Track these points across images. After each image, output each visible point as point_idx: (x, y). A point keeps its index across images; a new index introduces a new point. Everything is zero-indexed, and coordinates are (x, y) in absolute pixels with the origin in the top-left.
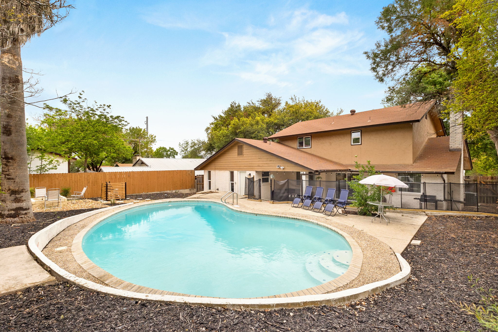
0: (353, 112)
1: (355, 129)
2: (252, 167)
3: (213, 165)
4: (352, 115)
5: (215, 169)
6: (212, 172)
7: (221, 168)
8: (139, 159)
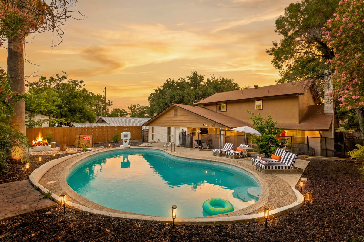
0: (256, 87)
1: (258, 99)
2: (184, 125)
3: (155, 123)
4: (255, 88)
5: (157, 126)
6: (155, 128)
7: (161, 124)
8: (101, 118)
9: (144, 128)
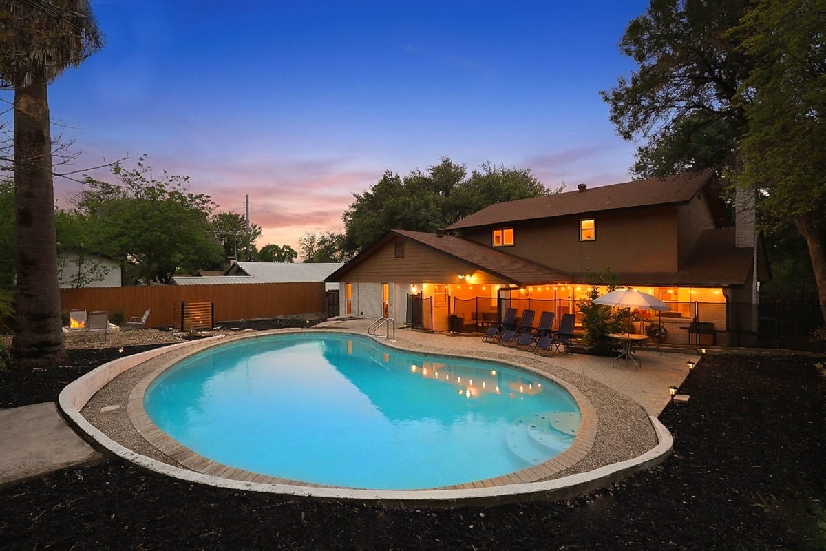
0: (582, 187)
1: (586, 215)
2: (418, 278)
3: (354, 274)
4: (580, 192)
5: (358, 280)
6: (354, 285)
7: (367, 278)
8: (234, 265)
9: (330, 287)
